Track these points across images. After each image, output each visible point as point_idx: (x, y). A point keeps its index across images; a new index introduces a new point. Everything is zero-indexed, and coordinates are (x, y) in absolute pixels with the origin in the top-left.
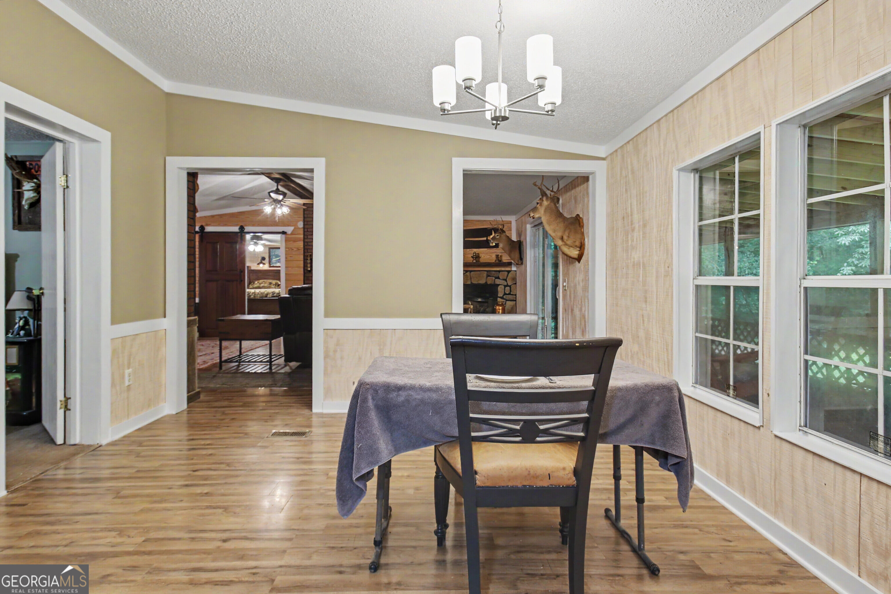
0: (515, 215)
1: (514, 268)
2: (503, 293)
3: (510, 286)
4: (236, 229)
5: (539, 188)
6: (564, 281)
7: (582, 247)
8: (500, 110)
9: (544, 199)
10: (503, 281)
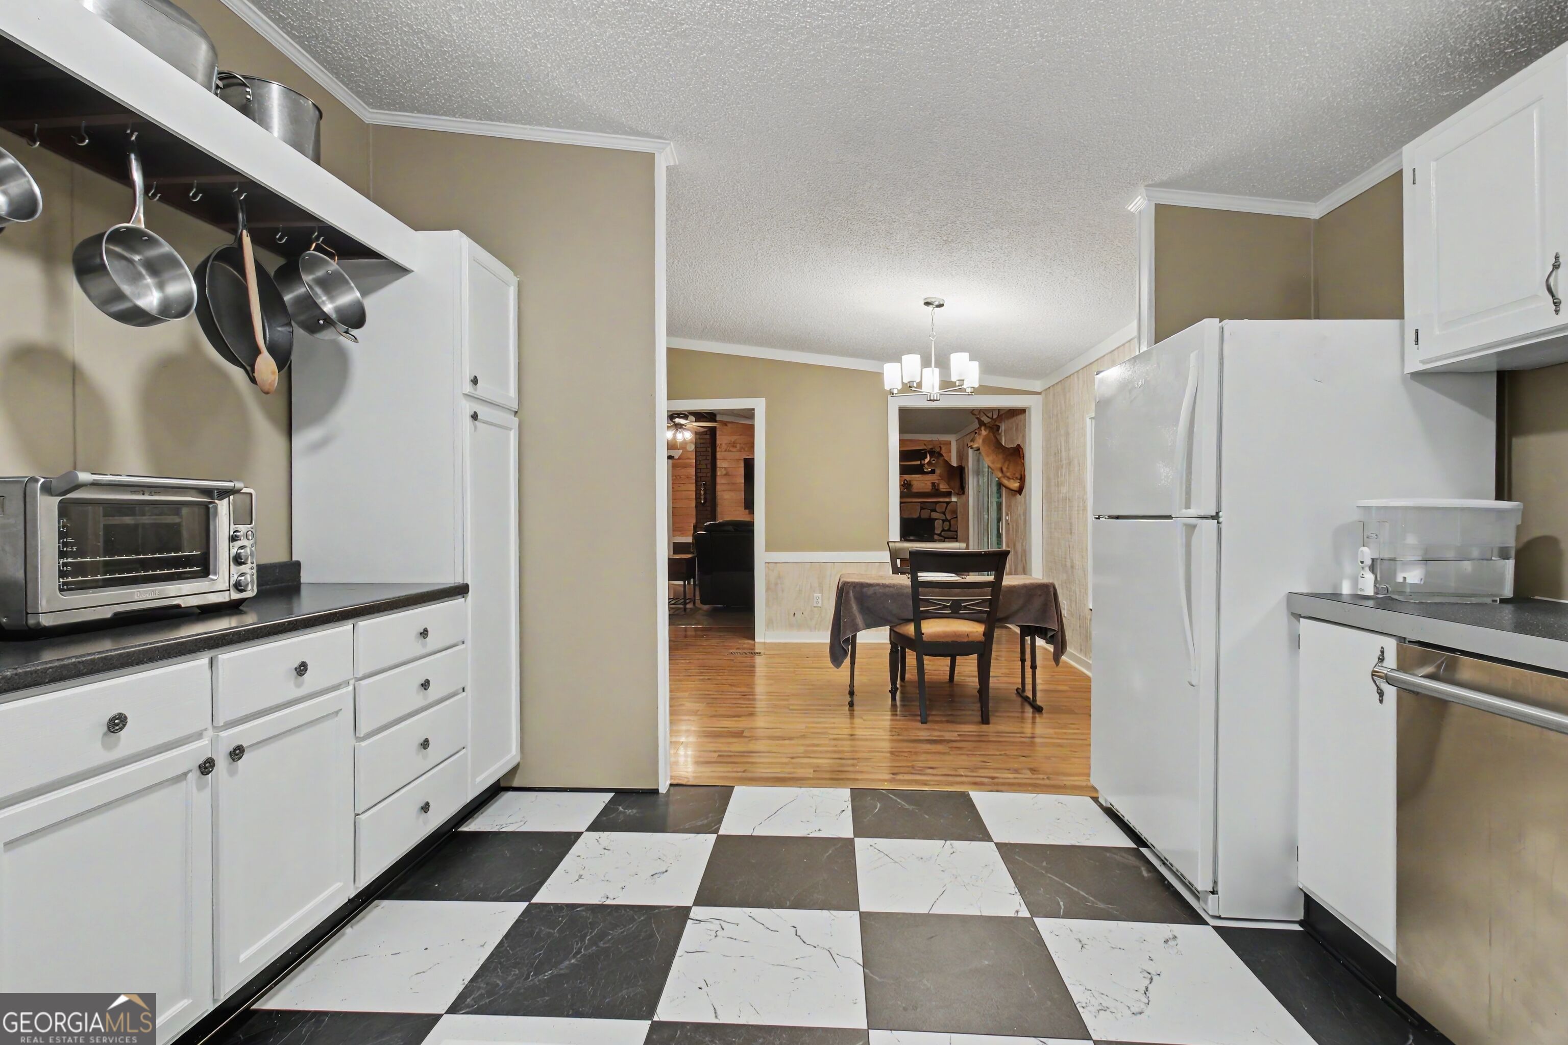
0: (955, 434)
1: (954, 499)
2: (941, 529)
3: (949, 521)
5: (977, 418)
6: (1007, 515)
7: (1022, 479)
8: (934, 396)
9: (983, 428)
10: (942, 515)
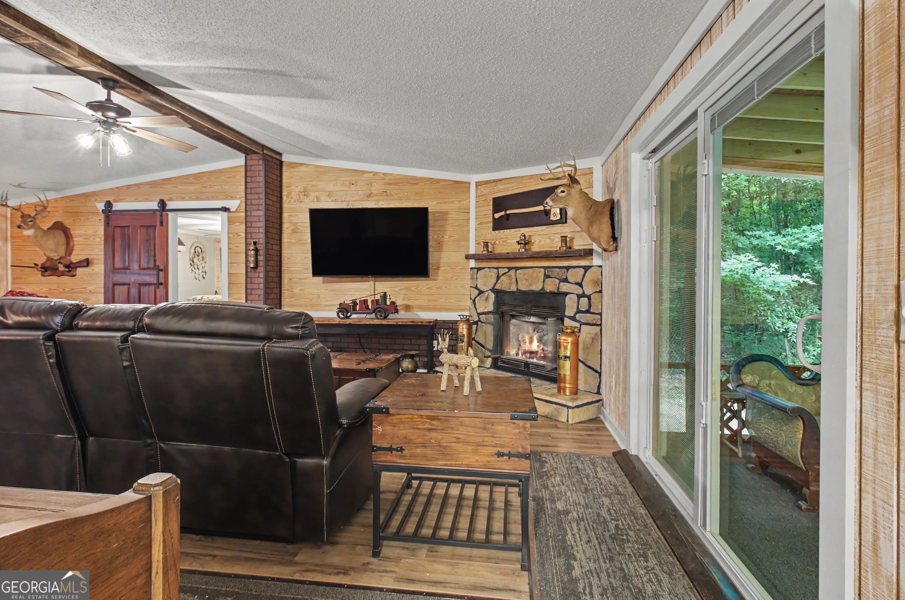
1: (598, 260)
2: (575, 309)
3: (589, 297)
4: (154, 205)
10: (577, 287)
